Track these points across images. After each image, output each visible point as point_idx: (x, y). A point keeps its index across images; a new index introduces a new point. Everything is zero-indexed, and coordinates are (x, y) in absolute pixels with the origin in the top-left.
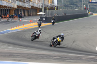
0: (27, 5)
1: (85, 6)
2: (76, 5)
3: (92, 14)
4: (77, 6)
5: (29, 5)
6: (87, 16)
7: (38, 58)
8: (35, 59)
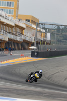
0: (18, 39)
5: (21, 39)
7: (27, 94)
8: (24, 95)
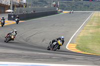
1: (54, 3)
2: (45, 2)
3: (61, 12)
4: (47, 4)
6: (57, 14)
